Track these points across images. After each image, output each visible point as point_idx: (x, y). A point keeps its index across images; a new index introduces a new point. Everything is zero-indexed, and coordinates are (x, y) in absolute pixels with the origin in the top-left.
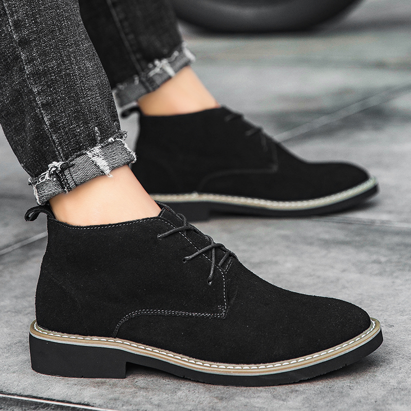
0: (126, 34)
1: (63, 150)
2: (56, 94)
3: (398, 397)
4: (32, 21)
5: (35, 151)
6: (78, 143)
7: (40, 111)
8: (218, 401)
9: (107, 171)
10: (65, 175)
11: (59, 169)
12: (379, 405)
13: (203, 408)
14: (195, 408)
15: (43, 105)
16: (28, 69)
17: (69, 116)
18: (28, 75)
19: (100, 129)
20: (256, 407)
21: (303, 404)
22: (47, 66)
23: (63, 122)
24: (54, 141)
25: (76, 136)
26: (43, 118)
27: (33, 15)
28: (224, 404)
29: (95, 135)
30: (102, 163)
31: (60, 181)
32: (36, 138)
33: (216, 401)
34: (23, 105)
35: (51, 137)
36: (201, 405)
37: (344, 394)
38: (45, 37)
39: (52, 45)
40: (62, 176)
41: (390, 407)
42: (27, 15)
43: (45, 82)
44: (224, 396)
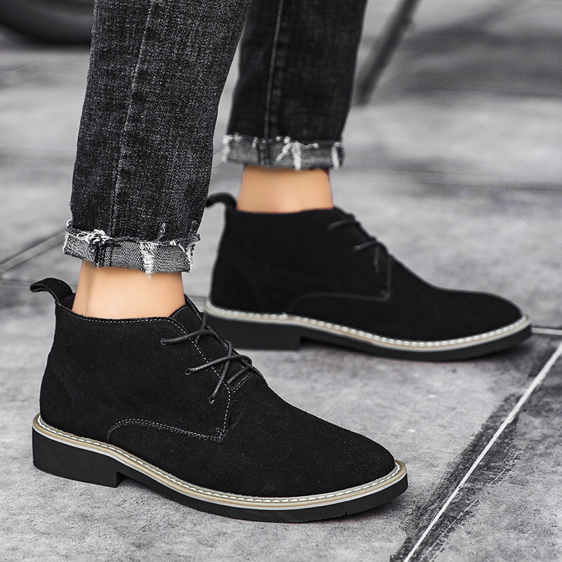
0: (274, 87)
1: (118, 224)
2: (142, 168)
3: (342, 539)
4: (160, 81)
5: (89, 206)
6: (136, 227)
7: (117, 174)
8: (135, 549)
9: (148, 272)
10: (105, 251)
11: (103, 243)
12: (321, 550)
13: (119, 559)
14: (110, 559)
15: (123, 170)
16: (127, 126)
17: (143, 197)
18: (124, 132)
19: (167, 228)
20: (180, 556)
21: (235, 551)
22: (148, 136)
23: (133, 199)
24: (113, 211)
25: (138, 220)
26: (115, 183)
27: (165, 77)
28: (143, 552)
29: (158, 230)
30: (149, 261)
31: (97, 253)
32: (97, 196)
33: (133, 548)
34: (100, 154)
35: (113, 206)
36: (117, 555)
37: (279, 536)
38: (163, 105)
39: (165, 117)
40: (102, 249)
41: (333, 552)
42: (158, 73)
43: (138, 150)
44: (141, 542)
